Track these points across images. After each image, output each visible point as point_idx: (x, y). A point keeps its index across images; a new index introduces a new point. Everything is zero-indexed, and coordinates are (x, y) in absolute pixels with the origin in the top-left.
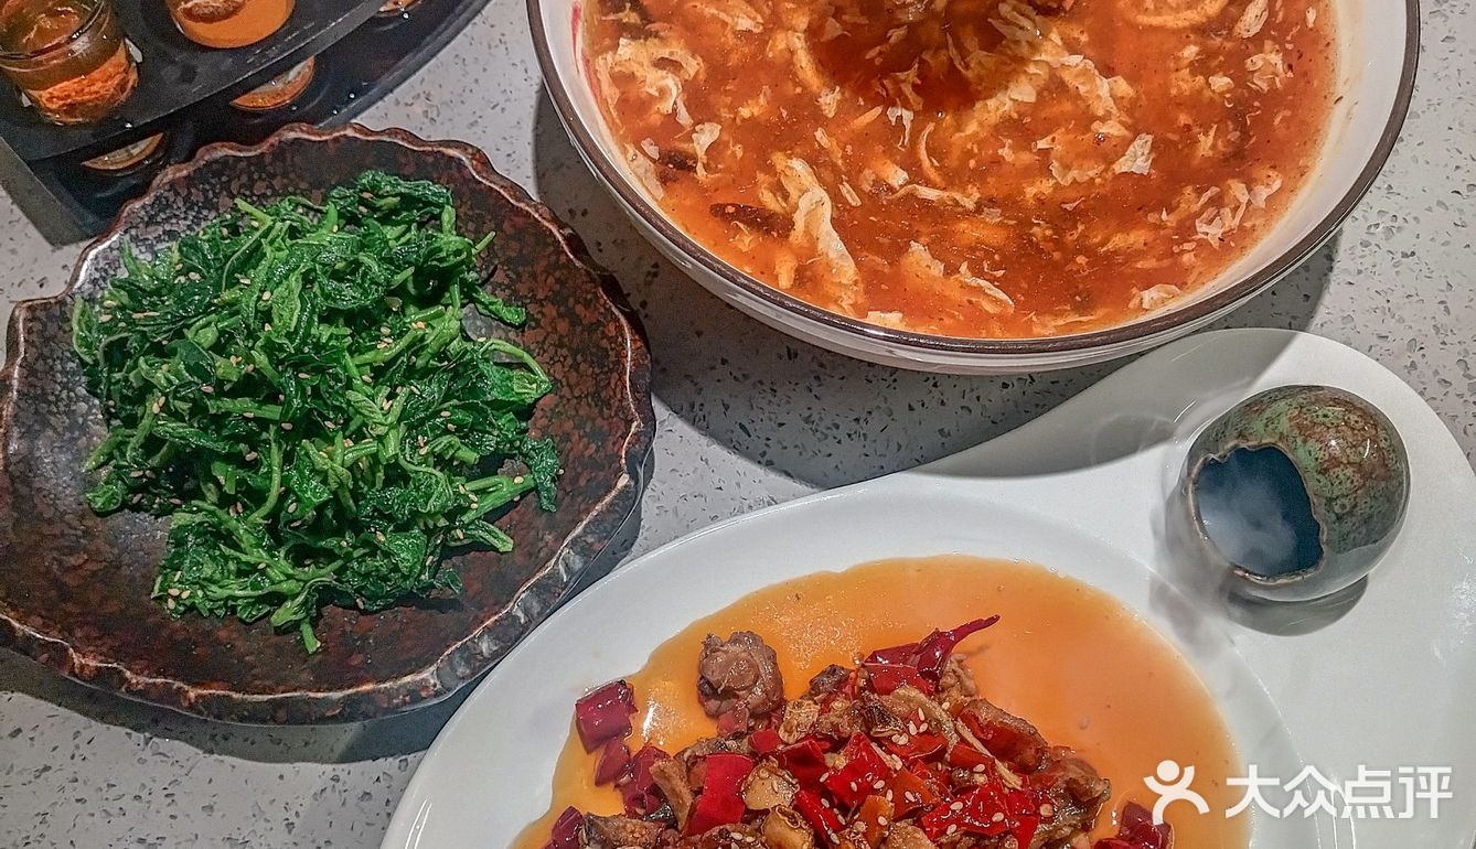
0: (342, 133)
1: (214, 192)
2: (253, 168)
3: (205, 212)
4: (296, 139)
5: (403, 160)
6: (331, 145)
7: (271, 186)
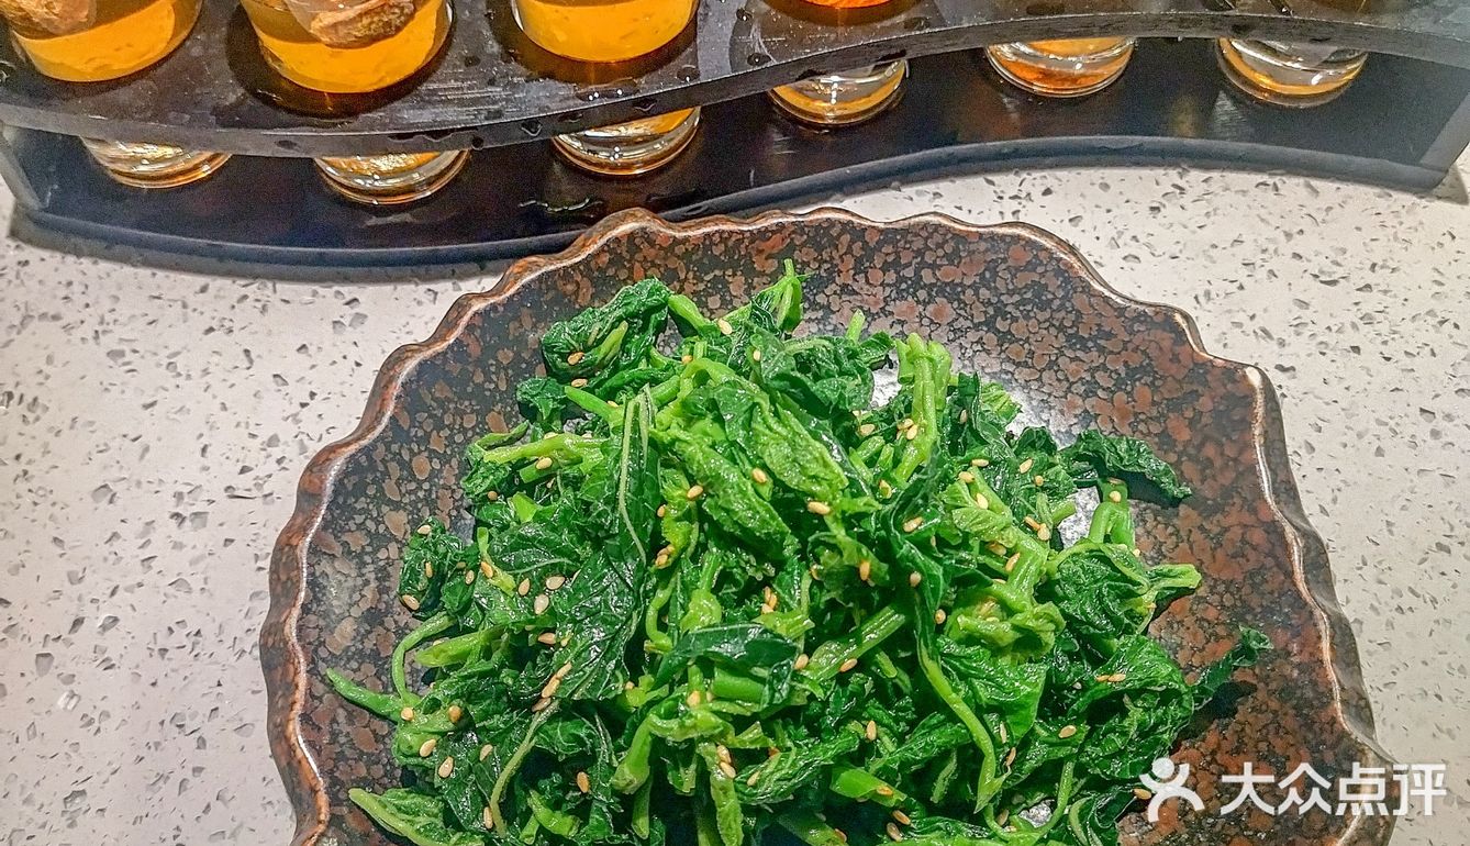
0: (470, 313)
1: (372, 519)
2: (395, 447)
3: (382, 554)
4: (420, 364)
5: (570, 288)
6: (470, 340)
7: (433, 454)
